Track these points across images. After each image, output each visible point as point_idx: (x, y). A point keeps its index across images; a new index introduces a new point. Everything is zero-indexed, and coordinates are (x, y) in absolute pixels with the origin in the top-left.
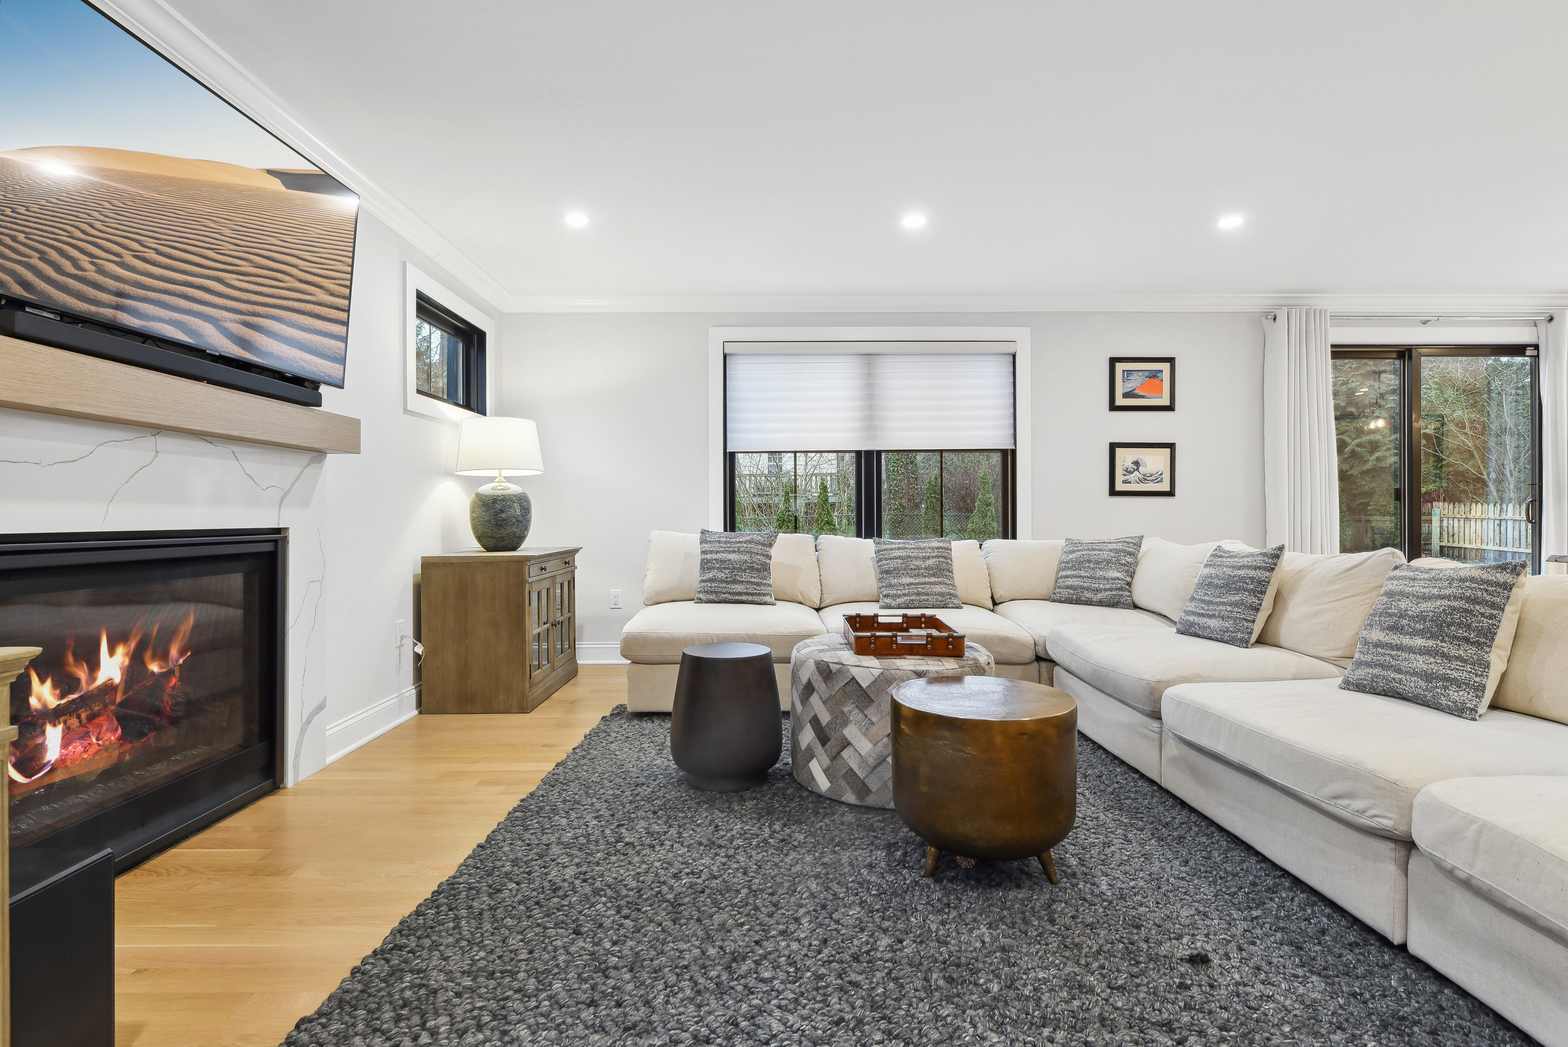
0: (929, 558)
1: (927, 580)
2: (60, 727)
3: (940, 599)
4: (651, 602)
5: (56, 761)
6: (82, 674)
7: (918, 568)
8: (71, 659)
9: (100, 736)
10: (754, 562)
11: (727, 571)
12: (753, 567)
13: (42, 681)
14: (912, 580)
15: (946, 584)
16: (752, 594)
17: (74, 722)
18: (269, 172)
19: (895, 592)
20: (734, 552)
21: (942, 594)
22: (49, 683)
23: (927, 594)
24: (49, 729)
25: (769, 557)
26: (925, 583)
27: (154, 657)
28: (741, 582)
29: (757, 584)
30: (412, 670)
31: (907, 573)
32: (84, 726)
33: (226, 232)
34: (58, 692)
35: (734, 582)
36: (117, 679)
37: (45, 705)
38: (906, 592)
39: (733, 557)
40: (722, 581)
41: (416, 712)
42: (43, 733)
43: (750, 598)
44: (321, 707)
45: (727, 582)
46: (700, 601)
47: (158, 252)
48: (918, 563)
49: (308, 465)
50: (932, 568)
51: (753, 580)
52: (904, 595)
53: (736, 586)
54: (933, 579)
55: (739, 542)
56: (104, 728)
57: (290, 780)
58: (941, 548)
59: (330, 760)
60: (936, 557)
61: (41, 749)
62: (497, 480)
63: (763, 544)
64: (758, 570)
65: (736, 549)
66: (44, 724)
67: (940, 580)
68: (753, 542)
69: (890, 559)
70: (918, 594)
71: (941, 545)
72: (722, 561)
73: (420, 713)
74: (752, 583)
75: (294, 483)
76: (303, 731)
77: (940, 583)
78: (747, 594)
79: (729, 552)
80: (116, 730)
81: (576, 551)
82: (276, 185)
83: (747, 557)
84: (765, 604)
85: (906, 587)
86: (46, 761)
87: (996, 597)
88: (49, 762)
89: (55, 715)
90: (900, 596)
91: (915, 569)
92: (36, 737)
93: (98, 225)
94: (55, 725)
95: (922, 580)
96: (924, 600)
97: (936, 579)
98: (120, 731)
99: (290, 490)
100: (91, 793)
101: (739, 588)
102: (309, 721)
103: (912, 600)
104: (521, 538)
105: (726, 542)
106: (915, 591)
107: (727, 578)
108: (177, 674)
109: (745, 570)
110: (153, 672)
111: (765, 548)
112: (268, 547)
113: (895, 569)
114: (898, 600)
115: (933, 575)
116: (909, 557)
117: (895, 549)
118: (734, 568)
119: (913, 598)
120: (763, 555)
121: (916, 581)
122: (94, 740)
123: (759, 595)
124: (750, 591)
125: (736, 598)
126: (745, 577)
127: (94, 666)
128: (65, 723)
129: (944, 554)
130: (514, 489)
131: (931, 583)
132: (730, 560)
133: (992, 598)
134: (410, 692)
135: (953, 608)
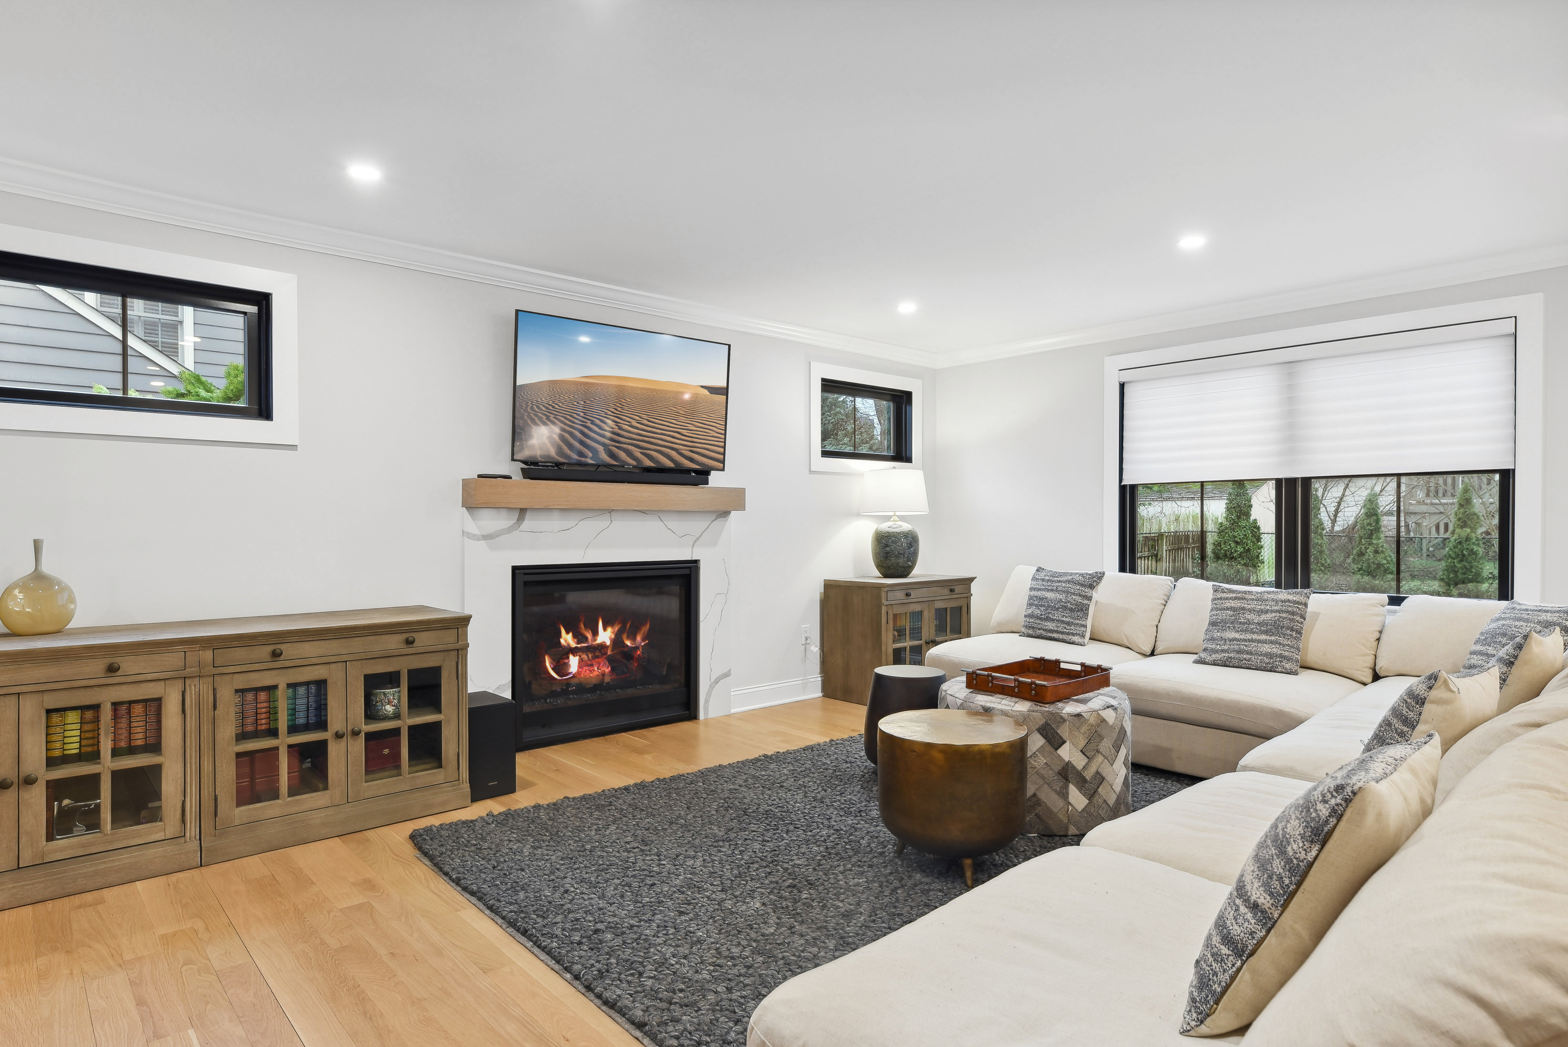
0: (1267, 612)
1: (1255, 637)
2: (577, 658)
3: (1267, 660)
4: (995, 631)
5: (576, 673)
6: (589, 635)
7: (1249, 622)
8: (582, 626)
9: (600, 668)
10: (1069, 602)
11: (1042, 608)
12: (1066, 607)
13: (567, 633)
14: (1237, 636)
15: (1280, 644)
16: (1062, 633)
17: (584, 657)
18: (702, 387)
19: (1214, 646)
20: (1052, 590)
21: (1270, 656)
22: (570, 635)
23: (1251, 653)
24: (571, 657)
25: (1090, 598)
26: (1252, 640)
27: (628, 638)
28: (1053, 620)
29: (1068, 623)
30: (819, 663)
31: (1234, 627)
32: (590, 660)
33: (681, 412)
34: (576, 640)
35: (1048, 619)
36: (608, 643)
37: (569, 645)
38: (1226, 647)
39: (1050, 595)
40: (1038, 618)
41: (821, 695)
42: (568, 658)
43: (1061, 636)
44: (727, 675)
45: (1041, 619)
46: (1023, 635)
47: (648, 421)
48: (1251, 616)
49: (715, 520)
50: (1267, 624)
51: (1064, 619)
52: (1223, 651)
53: (1049, 624)
54: (1263, 637)
55: (1059, 581)
56: (601, 665)
57: (702, 716)
58: (1289, 601)
59: (733, 711)
60: (1276, 611)
61: (567, 665)
62: (892, 519)
63: (1082, 585)
64: (1071, 610)
65: (1055, 588)
66: (569, 654)
67: (1273, 638)
68: (1072, 582)
69: (1221, 610)
70: (1239, 652)
71: (1291, 597)
72: (1041, 599)
73: (823, 696)
74: (1063, 622)
75: (703, 532)
76: (712, 687)
77: (1272, 642)
78: (1057, 632)
79: (1048, 590)
80: (608, 667)
81: (972, 580)
82: (706, 392)
83: (1062, 597)
84: (1073, 643)
85: (1228, 642)
86: (570, 671)
87: (1377, 669)
88: (572, 672)
89: (574, 651)
90: (1217, 652)
91: (1244, 624)
92: (565, 659)
93: (619, 409)
94: (574, 656)
95: (1249, 636)
96: (1245, 659)
97: (1268, 638)
98: (610, 668)
99: (701, 536)
100: (592, 695)
101: (1050, 625)
102: (717, 681)
103: (1231, 658)
104: (909, 569)
105: (1048, 581)
106: (1236, 647)
107: (1041, 615)
108: (641, 649)
109: (1058, 609)
110: (627, 645)
111: (1083, 589)
112: (686, 572)
113: (1222, 621)
114: (1214, 656)
115: (1266, 632)
116: (1243, 609)
117: (1231, 598)
118: (1049, 606)
119: (1232, 655)
120: (1080, 595)
121: (1242, 637)
122: (596, 669)
123: (1068, 634)
124: (1059, 629)
125: (1049, 635)
126: (1057, 615)
127: (595, 633)
128: (580, 656)
129: (1290, 609)
130: (905, 527)
131: (1259, 641)
132: (1046, 598)
133: (1374, 670)
134: (816, 679)
135: (1282, 672)
